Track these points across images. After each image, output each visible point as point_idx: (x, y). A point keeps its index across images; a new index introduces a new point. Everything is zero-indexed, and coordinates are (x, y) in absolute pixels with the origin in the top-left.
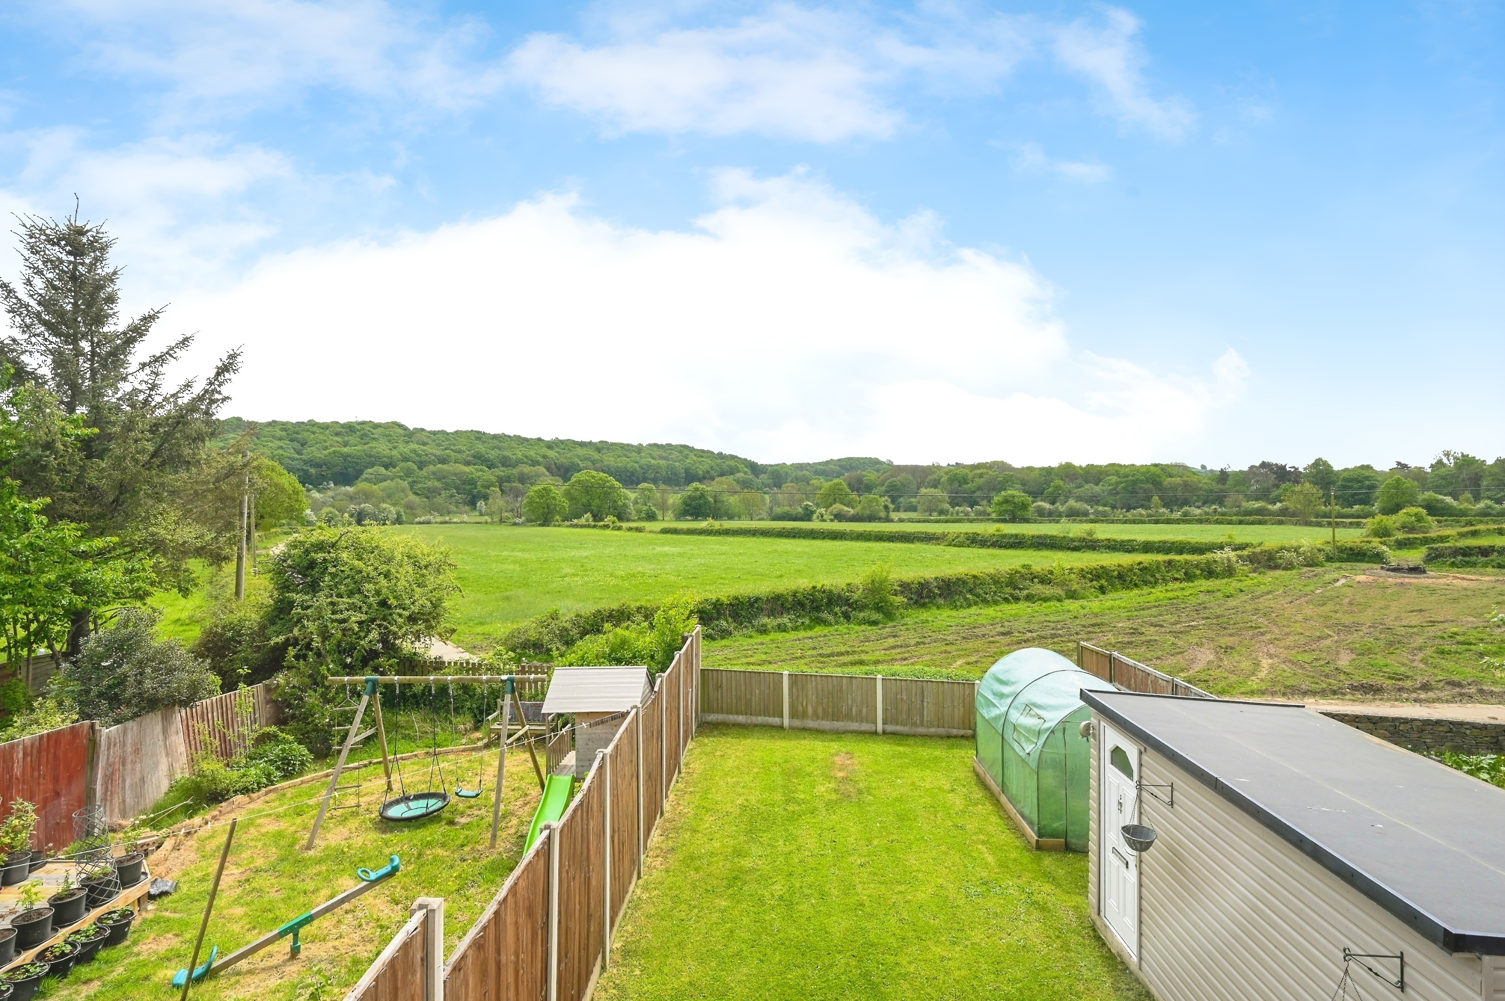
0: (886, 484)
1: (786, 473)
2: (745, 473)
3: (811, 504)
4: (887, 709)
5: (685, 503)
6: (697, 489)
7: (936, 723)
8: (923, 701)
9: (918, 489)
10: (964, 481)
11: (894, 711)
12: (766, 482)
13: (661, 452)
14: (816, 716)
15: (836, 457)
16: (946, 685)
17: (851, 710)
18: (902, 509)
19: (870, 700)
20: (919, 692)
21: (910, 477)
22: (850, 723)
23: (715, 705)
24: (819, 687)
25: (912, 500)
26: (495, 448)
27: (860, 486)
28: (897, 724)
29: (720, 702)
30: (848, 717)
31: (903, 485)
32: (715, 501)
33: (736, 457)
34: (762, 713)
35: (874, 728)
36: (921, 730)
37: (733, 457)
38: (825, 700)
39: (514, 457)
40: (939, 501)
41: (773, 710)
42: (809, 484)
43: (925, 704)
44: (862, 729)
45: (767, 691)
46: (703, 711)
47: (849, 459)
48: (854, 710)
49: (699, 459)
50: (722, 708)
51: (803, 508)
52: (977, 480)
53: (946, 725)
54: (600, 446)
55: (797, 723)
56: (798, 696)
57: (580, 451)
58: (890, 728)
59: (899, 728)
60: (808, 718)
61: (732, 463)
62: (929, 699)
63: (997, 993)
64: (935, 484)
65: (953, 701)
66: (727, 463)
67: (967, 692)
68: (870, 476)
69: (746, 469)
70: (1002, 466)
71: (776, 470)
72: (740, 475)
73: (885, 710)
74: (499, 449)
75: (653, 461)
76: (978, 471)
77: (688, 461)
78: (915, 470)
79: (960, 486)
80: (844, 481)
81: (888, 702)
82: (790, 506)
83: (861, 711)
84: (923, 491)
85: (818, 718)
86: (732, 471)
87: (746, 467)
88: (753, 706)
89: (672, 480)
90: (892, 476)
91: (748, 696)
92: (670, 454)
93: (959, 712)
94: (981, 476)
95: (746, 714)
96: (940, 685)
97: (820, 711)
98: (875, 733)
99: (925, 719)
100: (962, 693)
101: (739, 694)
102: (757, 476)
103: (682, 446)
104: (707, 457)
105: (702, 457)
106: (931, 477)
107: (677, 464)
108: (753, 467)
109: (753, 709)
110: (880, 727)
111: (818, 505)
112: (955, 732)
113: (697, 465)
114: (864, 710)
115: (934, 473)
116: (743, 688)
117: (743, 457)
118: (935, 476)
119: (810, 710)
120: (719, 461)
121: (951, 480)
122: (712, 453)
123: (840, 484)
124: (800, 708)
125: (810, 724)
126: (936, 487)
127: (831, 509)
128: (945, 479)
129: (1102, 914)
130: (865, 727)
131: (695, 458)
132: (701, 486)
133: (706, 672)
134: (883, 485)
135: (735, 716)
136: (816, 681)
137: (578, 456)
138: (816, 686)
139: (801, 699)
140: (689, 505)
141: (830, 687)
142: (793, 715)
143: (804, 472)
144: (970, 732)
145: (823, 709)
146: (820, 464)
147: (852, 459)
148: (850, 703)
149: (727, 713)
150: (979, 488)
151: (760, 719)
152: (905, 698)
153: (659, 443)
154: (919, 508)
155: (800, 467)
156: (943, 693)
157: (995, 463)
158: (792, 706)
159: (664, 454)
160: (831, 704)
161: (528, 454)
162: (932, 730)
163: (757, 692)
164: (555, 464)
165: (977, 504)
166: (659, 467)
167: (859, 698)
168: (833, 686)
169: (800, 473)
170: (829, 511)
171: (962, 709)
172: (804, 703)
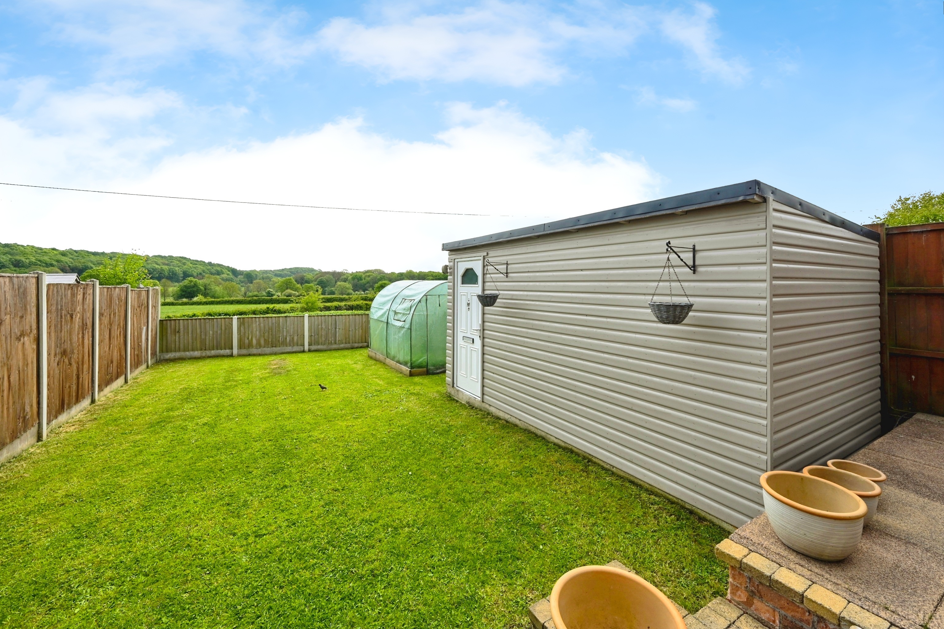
0: (318, 280)
1: (256, 275)
2: (228, 274)
3: (271, 290)
4: (311, 336)
5: (182, 290)
6: (191, 281)
7: (344, 341)
8: (336, 328)
9: (336, 282)
10: (360, 279)
11: (316, 336)
12: (243, 280)
13: (164, 261)
14: (259, 345)
15: (288, 267)
16: (351, 317)
17: (286, 339)
18: (326, 294)
19: (299, 331)
20: (333, 322)
21: (331, 277)
22: (285, 348)
23: (173, 346)
24: (262, 325)
25: (333, 289)
26: (6, 253)
27: (302, 281)
28: (319, 345)
29: (177, 343)
30: (284, 343)
31: (328, 281)
32: (205, 289)
33: (222, 265)
34: (215, 347)
35: (302, 349)
36: (335, 346)
37: (219, 265)
38: (266, 334)
39: (27, 261)
40: (347, 288)
41: (225, 344)
42: (270, 280)
43: (337, 330)
44: (294, 350)
45: (219, 332)
46: (161, 351)
47: (296, 268)
48: (288, 338)
49: (194, 266)
50: (179, 348)
51: (266, 293)
52: (367, 278)
53: (351, 342)
54: (111, 255)
55: (244, 351)
56: (245, 333)
57: (93, 258)
58: (313, 347)
59: (320, 347)
60: (252, 347)
61: (219, 269)
62: (340, 326)
63: (391, 434)
64: (345, 280)
65: (355, 327)
66: (215, 268)
67: (364, 320)
68: (309, 276)
69: (228, 272)
70: (380, 272)
71: (249, 273)
72: (224, 276)
73: (310, 336)
74: (11, 254)
75: (157, 266)
76: (368, 274)
77: (185, 267)
78: (334, 274)
79: (358, 281)
80: (294, 278)
81: (313, 330)
82: (258, 292)
83: (293, 338)
84: (339, 283)
85: (260, 347)
86: (218, 273)
87: (229, 271)
88: (207, 343)
89: (172, 277)
90: (321, 276)
91: (203, 337)
92: (171, 262)
93: (359, 333)
94: (369, 276)
95: (201, 350)
96: (347, 317)
97: (262, 342)
98: (304, 351)
99: (337, 339)
100: (361, 321)
101: (194, 336)
102: (236, 276)
103: (181, 257)
104: (200, 265)
105: (196, 264)
106: (343, 277)
107: (177, 269)
108: (234, 272)
109: (207, 346)
110: (306, 347)
111: (276, 291)
112: (356, 345)
113: (193, 269)
114: (296, 338)
115: (344, 275)
116: (198, 331)
117: (226, 265)
118: (345, 277)
119: (254, 341)
120: (209, 267)
121: (353, 279)
122: (204, 262)
123: (290, 279)
124: (247, 341)
125: (254, 351)
126: (345, 282)
127: (284, 293)
128: (350, 278)
129: (455, 386)
130: (296, 348)
131: (191, 265)
132: (194, 280)
133: (164, 322)
134: (316, 281)
135: (192, 353)
136: (259, 321)
137: (92, 262)
138: (259, 324)
139: (247, 335)
140: (185, 291)
141: (270, 324)
142: (240, 347)
143: (268, 275)
144: (365, 344)
145: (265, 340)
146: (278, 270)
147: (298, 268)
148: (285, 334)
149: (184, 351)
150: (368, 282)
151: (213, 352)
152: (324, 327)
153: (163, 255)
154: (336, 292)
155: (266, 272)
156: (349, 322)
157: (376, 270)
158: (240, 341)
159: (167, 262)
160: (270, 336)
161: (42, 259)
162: (342, 346)
163: (211, 332)
164: (69, 266)
165: (367, 290)
166: (162, 270)
167: (292, 330)
168: (272, 324)
169: (265, 275)
170: (283, 294)
171: (361, 331)
172: (250, 338)
